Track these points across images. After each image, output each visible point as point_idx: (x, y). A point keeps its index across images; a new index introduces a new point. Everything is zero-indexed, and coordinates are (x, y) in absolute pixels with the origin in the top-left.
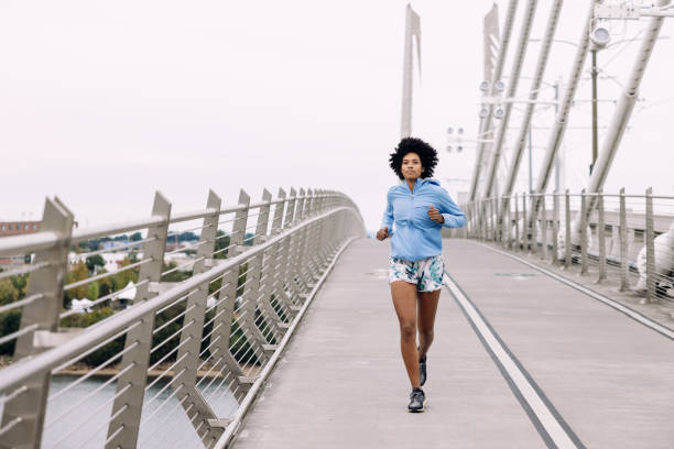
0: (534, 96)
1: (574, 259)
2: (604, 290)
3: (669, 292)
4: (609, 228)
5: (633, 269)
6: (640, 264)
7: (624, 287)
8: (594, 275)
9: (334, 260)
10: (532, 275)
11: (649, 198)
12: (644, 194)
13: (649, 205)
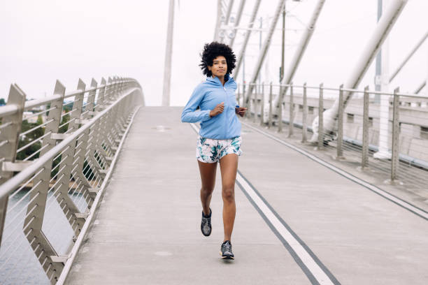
0: (251, 26)
1: (273, 123)
2: (292, 141)
3: (330, 143)
5: (310, 131)
6: (314, 127)
7: (304, 140)
8: (286, 132)
9: (132, 120)
10: (250, 132)
11: (321, 89)
12: (319, 86)
13: (321, 93)
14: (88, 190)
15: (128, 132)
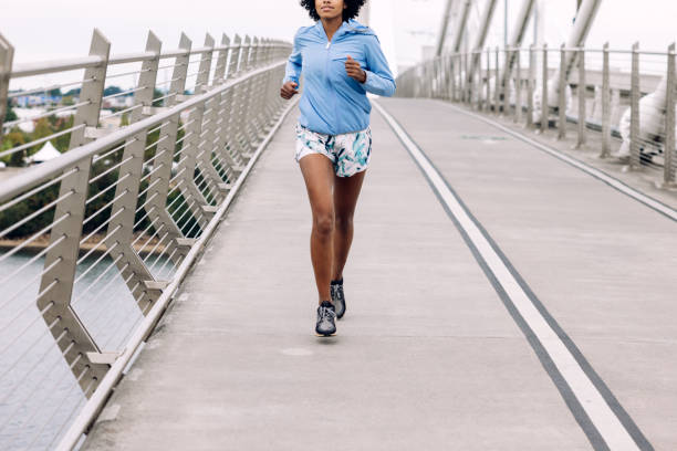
1: (551, 122)
2: (583, 156)
3: (655, 159)
4: (591, 89)
5: (616, 134)
6: (624, 128)
7: (605, 153)
8: (573, 140)
9: (281, 120)
10: (504, 139)
11: (635, 54)
12: (630, 49)
13: (635, 61)
14: (175, 242)
15: (271, 140)
